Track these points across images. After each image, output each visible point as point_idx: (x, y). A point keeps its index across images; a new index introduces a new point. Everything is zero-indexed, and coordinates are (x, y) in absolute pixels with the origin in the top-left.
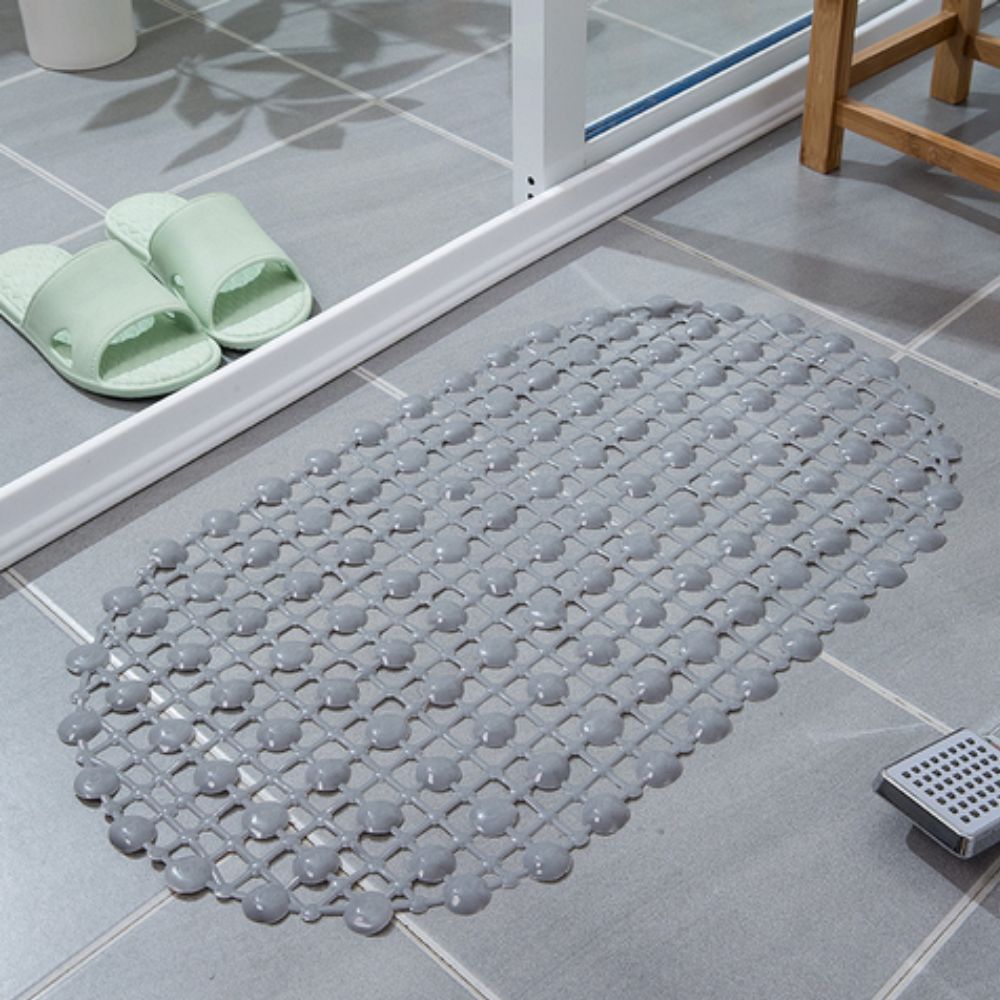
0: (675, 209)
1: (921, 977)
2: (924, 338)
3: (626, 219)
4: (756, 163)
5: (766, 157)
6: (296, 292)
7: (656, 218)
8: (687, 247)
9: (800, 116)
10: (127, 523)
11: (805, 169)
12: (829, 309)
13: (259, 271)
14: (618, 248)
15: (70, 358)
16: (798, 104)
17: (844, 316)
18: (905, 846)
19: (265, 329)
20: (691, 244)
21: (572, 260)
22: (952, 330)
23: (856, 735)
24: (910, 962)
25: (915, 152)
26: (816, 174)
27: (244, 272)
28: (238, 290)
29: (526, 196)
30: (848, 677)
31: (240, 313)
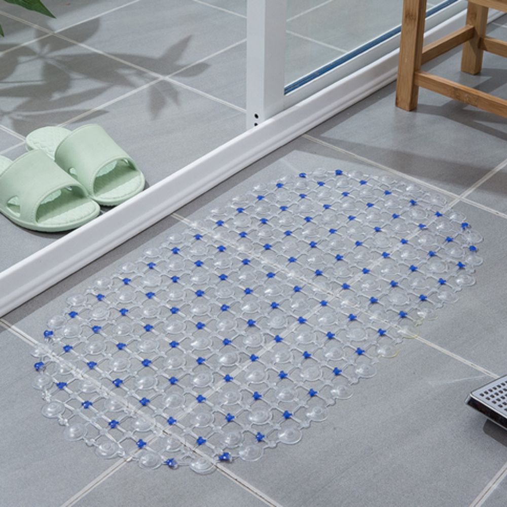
0: (332, 130)
1: (496, 491)
2: (469, 192)
3: (306, 136)
4: (372, 107)
5: (377, 103)
6: (136, 176)
7: (322, 135)
8: (340, 149)
9: (396, 80)
10: (61, 294)
11: (399, 109)
12: (418, 178)
13: (114, 167)
14: (304, 151)
15: (19, 212)
16: (394, 75)
17: (427, 182)
18: (483, 432)
19: (123, 194)
20: (343, 148)
21: (280, 157)
22: (483, 188)
23: (453, 381)
24: (490, 484)
25: (457, 97)
26: (405, 111)
27: (107, 167)
28: (104, 176)
29: (253, 125)
30: (446, 355)
31: (107, 187)
